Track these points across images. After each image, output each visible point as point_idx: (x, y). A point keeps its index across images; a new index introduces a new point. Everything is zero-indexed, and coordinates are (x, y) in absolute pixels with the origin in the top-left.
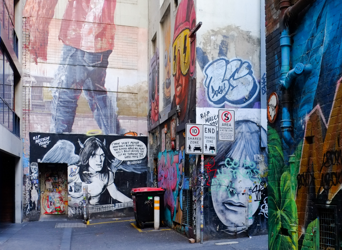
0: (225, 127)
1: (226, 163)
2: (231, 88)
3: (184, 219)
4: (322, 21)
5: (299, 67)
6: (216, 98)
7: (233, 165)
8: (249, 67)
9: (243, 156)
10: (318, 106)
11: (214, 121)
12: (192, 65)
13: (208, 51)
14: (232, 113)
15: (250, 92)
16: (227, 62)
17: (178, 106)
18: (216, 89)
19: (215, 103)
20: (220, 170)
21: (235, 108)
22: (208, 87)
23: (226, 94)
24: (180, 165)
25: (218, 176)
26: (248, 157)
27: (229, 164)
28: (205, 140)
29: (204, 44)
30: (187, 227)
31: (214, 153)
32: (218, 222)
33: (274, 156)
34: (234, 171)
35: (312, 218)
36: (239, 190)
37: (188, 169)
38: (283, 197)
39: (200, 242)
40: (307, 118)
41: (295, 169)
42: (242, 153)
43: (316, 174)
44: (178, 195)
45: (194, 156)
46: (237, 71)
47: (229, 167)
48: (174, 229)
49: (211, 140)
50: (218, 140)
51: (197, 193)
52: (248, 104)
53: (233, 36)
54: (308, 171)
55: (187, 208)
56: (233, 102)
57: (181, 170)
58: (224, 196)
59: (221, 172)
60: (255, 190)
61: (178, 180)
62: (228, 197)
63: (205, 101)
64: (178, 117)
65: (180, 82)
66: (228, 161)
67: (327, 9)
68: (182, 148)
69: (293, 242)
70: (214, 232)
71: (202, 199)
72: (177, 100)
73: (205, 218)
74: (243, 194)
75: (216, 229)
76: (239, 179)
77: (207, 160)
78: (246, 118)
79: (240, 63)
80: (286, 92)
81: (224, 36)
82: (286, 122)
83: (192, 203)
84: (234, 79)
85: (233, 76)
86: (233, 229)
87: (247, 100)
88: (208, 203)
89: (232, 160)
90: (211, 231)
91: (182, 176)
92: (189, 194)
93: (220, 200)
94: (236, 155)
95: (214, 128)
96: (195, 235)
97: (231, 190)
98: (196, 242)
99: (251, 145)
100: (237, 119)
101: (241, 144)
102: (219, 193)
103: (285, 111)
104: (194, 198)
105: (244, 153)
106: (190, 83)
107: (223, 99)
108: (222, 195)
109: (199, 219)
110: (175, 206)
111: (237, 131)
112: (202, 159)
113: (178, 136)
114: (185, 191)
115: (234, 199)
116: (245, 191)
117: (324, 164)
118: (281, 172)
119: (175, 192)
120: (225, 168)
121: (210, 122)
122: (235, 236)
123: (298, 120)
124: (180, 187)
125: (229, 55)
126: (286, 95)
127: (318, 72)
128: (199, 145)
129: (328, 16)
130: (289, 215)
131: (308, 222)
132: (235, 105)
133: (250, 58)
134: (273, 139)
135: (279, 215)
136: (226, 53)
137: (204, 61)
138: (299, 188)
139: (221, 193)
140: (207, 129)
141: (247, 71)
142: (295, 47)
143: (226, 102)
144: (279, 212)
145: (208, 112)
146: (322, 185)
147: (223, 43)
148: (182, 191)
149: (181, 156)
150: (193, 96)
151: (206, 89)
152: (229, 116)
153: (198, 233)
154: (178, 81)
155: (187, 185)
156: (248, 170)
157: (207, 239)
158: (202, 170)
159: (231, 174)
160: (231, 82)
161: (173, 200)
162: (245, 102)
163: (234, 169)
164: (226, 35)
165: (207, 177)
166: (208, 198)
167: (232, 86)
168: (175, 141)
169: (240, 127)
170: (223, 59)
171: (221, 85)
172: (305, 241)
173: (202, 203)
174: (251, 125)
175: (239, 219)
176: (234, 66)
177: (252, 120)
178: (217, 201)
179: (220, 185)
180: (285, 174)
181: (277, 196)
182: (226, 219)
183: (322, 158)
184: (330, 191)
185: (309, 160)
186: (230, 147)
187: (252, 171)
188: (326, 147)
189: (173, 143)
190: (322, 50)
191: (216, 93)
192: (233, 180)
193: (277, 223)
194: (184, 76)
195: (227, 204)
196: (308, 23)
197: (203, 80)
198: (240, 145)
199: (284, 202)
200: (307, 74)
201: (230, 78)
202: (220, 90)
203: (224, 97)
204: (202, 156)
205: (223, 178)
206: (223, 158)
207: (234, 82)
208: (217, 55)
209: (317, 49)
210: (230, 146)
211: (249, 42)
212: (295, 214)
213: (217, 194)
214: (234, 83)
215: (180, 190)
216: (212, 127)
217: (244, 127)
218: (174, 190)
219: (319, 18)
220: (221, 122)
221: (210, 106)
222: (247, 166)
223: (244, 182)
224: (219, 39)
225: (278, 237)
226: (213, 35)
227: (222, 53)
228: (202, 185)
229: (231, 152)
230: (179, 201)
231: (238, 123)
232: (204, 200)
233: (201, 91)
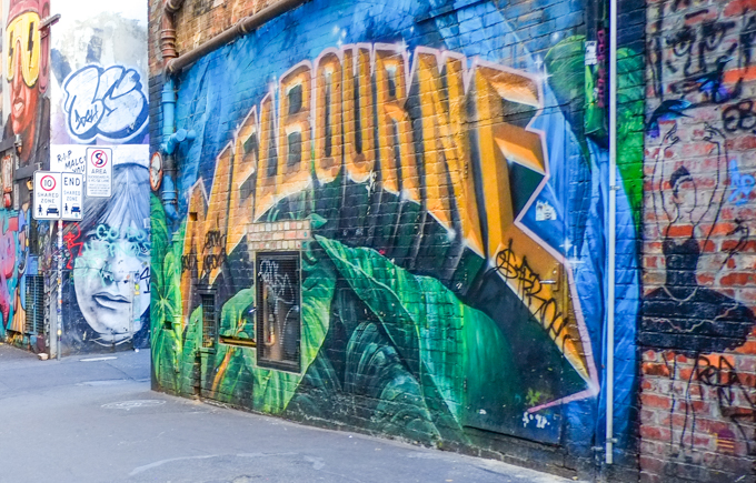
0: (97, 174)
1: (97, 232)
2: (107, 112)
3: (28, 324)
4: (204, 86)
5: (182, 135)
6: (82, 130)
7: (109, 235)
8: (136, 77)
9: (126, 220)
10: (201, 179)
11: (80, 165)
12: (44, 74)
13: (70, 55)
14: (108, 152)
15: (138, 118)
16: (101, 71)
17: (18, 136)
18: (82, 114)
19: (81, 136)
20: (88, 243)
21: (114, 144)
22: (70, 112)
23: (99, 121)
24: (22, 236)
25: (84, 254)
26: (133, 223)
27: (102, 234)
28: (65, 197)
29: (63, 43)
30: (35, 336)
31: (79, 216)
32: (84, 326)
33: (157, 232)
34: (111, 245)
35: (194, 307)
36: (118, 275)
37: (36, 242)
38: (166, 283)
39: (56, 358)
40: (191, 190)
41: (179, 249)
42: (124, 216)
43: (200, 256)
44: (18, 285)
45: (47, 223)
46: (116, 84)
47: (104, 238)
48: (9, 343)
49: (74, 196)
50: (84, 198)
51: (52, 280)
52: (134, 138)
53: (110, 29)
54: (191, 253)
55: (33, 306)
56: (110, 135)
57: (23, 243)
58: (95, 285)
59: (89, 248)
60: (145, 275)
61: (17, 259)
62: (101, 287)
63: (65, 134)
64: (18, 154)
65: (21, 96)
66: (102, 229)
67: (209, 75)
68: (26, 206)
69: (177, 337)
70: (78, 343)
71: (60, 290)
72: (16, 125)
73: (64, 320)
74: (125, 282)
75: (81, 338)
76: (118, 259)
77: (68, 228)
78: (131, 161)
79: (121, 71)
80: (169, 157)
81: (96, 30)
82: (169, 193)
83: (42, 296)
84: (111, 98)
85: (110, 92)
86: (108, 338)
87: (132, 131)
88: (68, 297)
89: (108, 227)
90: (74, 341)
91: (24, 253)
92: (37, 283)
93: (88, 291)
94: (114, 220)
95: (80, 177)
96: (49, 348)
97: (106, 275)
98: (49, 358)
99: (139, 203)
100: (117, 161)
101: (123, 201)
102: (86, 279)
103: (168, 180)
104: (46, 289)
105: (128, 216)
106: (40, 103)
107: (95, 130)
108: (92, 284)
109: (55, 322)
110: (11, 303)
111: (116, 182)
112: (60, 226)
113: (16, 186)
114: (30, 278)
115: (111, 290)
116: (128, 277)
117: (206, 245)
118: (165, 253)
119: (11, 280)
120: (97, 241)
121: (74, 168)
122: (114, 348)
123: (182, 193)
124: (21, 272)
125: (103, 59)
126: (169, 161)
127: (201, 141)
128: (56, 205)
129: (210, 83)
130: (173, 304)
131: (191, 312)
132: (113, 140)
133: (139, 62)
134: (157, 211)
135: (162, 306)
136: (99, 56)
137: (63, 70)
138: (183, 272)
139: (90, 281)
140: (68, 180)
141: (134, 84)
142: (180, 105)
143: (98, 135)
144: (163, 302)
145: (70, 152)
146: (204, 268)
147: (93, 40)
148: (24, 278)
149: (24, 218)
150: (44, 126)
151: (67, 115)
152: (103, 157)
153: (53, 344)
154: (18, 94)
155: (35, 268)
156: (133, 244)
157: (67, 354)
158: (60, 244)
159: (106, 250)
160: (106, 103)
161: (7, 293)
162: (129, 135)
163: (111, 241)
164: (98, 27)
165: (67, 255)
166: (69, 288)
167: (109, 109)
168: (11, 193)
169: (120, 175)
170: (93, 66)
171: (91, 107)
172: (188, 334)
173: (60, 296)
174: (138, 170)
175: (119, 322)
176: (111, 76)
177: (141, 163)
178: (83, 293)
179: (88, 267)
180: (169, 255)
181: (160, 282)
182: (97, 322)
183: (205, 239)
184: (211, 274)
185: (192, 240)
186: (104, 207)
187: (141, 245)
188: (207, 227)
189: (8, 196)
190: (205, 118)
191: (81, 121)
192: (110, 259)
193: (160, 315)
194: (29, 87)
195: (99, 297)
196: (192, 81)
197: (61, 101)
198: (121, 203)
199: (168, 288)
200: (190, 141)
201: (106, 96)
202: (89, 117)
203: (95, 126)
204: (60, 223)
205: (93, 257)
206: (93, 225)
207: (112, 102)
208: (85, 60)
209: (200, 116)
210: (105, 205)
211: (136, 37)
212: (179, 303)
213: (83, 282)
214: (111, 104)
215: (20, 276)
216: (75, 176)
217: (127, 174)
218: (8, 277)
219: (202, 81)
220: (91, 167)
221: (72, 142)
222: (132, 236)
223: (128, 262)
224: (88, 34)
225: (161, 332)
226: (77, 29)
227: (91, 56)
228: (60, 267)
229: (106, 215)
230: (18, 295)
231: (118, 168)
232: (63, 292)
233: (58, 118)
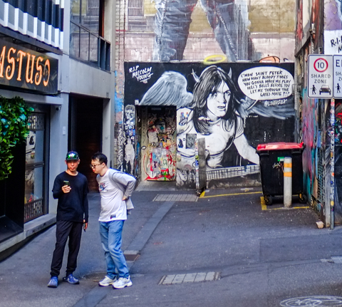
3: (319, 192)
17: (313, 25)
24: (316, 112)
28: (336, 78)
30: (320, 205)
37: (321, 118)
39: (330, 227)
44: (315, 156)
48: (312, 207)
51: (327, 154)
55: (320, 175)
57: (316, 119)
61: (315, 133)
64: (313, 41)
71: (332, 163)
72: (313, 15)
91: (317, 128)
96: (325, 217)
98: (324, 227)
104: (323, 163)
109: (329, 193)
110: (313, 172)
112: (333, 105)
119: (313, 151)
128: (328, 85)
140: (340, 62)
148: (317, 150)
150: (322, 14)
151: (339, 4)
153: (328, 214)
155: (320, 142)
157: (339, 224)
158: (333, 121)
161: (311, 162)
173: (333, 169)
204: (333, 101)
215: (315, 148)
218: (312, 148)
228: (333, 142)
232: (335, 165)
233: (331, 6)
